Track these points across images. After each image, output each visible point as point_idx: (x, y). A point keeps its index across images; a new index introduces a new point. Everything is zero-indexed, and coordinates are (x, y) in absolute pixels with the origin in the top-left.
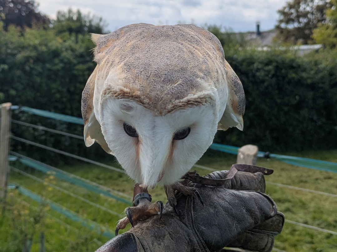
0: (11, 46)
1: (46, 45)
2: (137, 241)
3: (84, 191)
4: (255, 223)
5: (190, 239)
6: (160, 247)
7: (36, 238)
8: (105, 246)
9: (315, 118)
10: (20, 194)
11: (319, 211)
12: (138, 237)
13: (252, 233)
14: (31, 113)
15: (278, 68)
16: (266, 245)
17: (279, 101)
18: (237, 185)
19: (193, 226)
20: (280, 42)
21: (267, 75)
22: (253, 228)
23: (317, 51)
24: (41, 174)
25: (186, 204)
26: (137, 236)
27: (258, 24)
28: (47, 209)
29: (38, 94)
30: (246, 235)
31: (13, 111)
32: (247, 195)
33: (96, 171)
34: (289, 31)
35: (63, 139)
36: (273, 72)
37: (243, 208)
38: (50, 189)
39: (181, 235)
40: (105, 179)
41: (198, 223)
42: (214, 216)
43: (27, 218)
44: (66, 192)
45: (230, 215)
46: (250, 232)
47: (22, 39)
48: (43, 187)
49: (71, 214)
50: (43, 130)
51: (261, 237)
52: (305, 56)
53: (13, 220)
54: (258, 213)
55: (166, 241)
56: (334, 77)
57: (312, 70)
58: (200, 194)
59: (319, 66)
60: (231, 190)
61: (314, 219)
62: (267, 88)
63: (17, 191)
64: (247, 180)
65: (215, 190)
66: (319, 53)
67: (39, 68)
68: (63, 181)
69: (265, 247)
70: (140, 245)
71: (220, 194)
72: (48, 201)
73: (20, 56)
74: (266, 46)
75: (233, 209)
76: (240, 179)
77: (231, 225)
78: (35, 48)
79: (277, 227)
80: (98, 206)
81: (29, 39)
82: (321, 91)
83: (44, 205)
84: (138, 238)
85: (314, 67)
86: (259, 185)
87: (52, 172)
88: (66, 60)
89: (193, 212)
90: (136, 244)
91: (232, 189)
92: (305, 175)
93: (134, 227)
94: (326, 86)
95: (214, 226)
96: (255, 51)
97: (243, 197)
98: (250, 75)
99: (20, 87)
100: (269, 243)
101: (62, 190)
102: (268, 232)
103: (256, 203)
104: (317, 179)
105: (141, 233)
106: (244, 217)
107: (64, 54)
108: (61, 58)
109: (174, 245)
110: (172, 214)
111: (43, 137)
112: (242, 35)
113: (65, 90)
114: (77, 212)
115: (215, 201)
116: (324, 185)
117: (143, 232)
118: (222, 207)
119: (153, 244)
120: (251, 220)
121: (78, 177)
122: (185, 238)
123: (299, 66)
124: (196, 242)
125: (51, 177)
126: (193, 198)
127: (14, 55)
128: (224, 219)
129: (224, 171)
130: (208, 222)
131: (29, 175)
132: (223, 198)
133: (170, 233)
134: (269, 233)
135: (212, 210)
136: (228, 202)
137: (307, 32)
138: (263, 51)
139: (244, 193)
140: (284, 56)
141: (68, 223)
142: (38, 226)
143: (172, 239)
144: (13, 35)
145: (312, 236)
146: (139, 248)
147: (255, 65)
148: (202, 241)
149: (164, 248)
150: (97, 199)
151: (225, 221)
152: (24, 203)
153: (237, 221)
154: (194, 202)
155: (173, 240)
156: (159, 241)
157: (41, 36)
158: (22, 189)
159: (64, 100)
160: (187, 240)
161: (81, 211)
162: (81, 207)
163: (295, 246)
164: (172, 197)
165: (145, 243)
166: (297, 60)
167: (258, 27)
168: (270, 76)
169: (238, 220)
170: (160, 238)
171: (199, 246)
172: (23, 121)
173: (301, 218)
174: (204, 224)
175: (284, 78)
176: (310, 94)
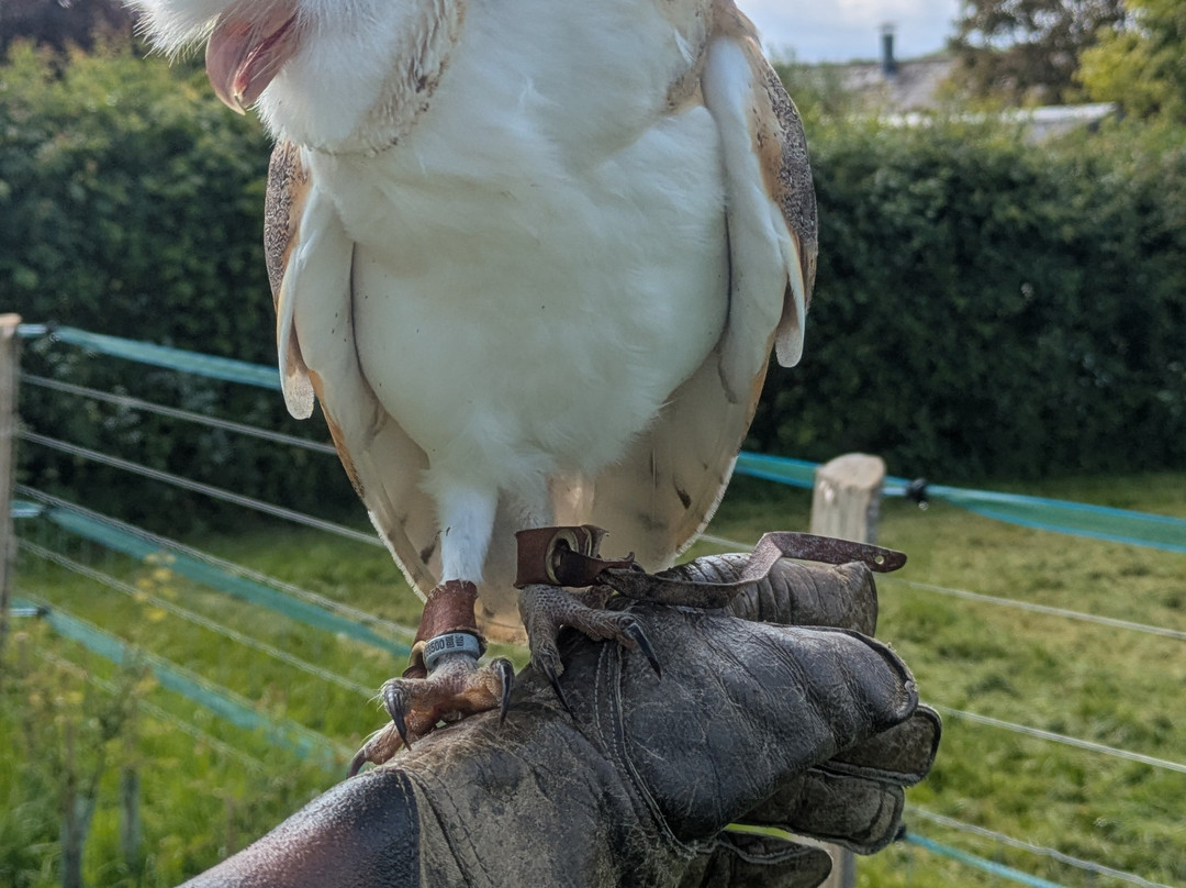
0: (18, 115)
1: (142, 112)
2: (418, 798)
3: (278, 623)
4: (838, 741)
5: (606, 795)
6: (501, 822)
7: (108, 789)
8: (303, 813)
9: (1088, 361)
10: (54, 636)
11: (1104, 688)
12: (421, 786)
13: (826, 776)
14: (90, 351)
15: (956, 186)
16: (874, 821)
17: (961, 303)
18: (777, 605)
19: (620, 749)
20: (965, 95)
21: (920, 212)
22: (832, 759)
23: (1094, 127)
24: (127, 565)
25: (598, 672)
26: (420, 782)
27: (888, 32)
28: (147, 685)
29: (117, 285)
30: (806, 783)
31: (28, 341)
32: (811, 643)
33: (321, 553)
34: (995, 59)
35: (205, 441)
36: (940, 202)
37: (798, 689)
38: (157, 616)
39: (575, 780)
40: (352, 581)
41: (637, 738)
42: (695, 715)
43: (77, 718)
44: (213, 626)
45: (752, 712)
46: (821, 771)
47: (58, 90)
48: (135, 611)
49: (233, 703)
50: (133, 410)
51: (858, 790)
52: (1053, 144)
53: (28, 726)
54: (849, 707)
55: (523, 801)
56: (1154, 216)
57: (1078, 192)
58: (647, 636)
59: (1104, 179)
60: (755, 623)
61: (1086, 713)
62: (919, 257)
63: (42, 626)
64: (813, 587)
65: (701, 623)
66: (1102, 133)
67: (118, 192)
68: (205, 588)
69: (871, 826)
70: (431, 812)
71: (717, 637)
72: (151, 658)
73: (51, 152)
74: (916, 109)
75: (762, 691)
76: (788, 584)
77: (753, 747)
78: (103, 120)
79: (913, 756)
80: (327, 675)
81: (83, 88)
82: (1111, 265)
83: (135, 672)
84: (424, 790)
85: (1083, 184)
86: (855, 607)
87: (163, 557)
88: (212, 164)
89: (620, 700)
90: (416, 810)
91: (760, 619)
92: (1055, 560)
93: (410, 749)
94: (1128, 250)
95: (694, 750)
96: (878, 128)
97: (799, 649)
98: (860, 211)
99: (53, 259)
100: (885, 811)
101: (199, 619)
102: (882, 772)
103: (844, 673)
104: (1096, 576)
105: (434, 771)
106: (802, 720)
107: (206, 142)
108: (195, 155)
109: (552, 814)
110: (546, 704)
111: (135, 436)
112: (830, 71)
113: (210, 268)
114: (255, 695)
115: (699, 663)
116: (1120, 596)
117: (442, 766)
118: (725, 682)
119: (474, 811)
120: (824, 732)
121: (259, 576)
122: (591, 790)
123: (1032, 180)
124: (629, 804)
125: (162, 575)
126: (624, 648)
127: (30, 147)
128: (729, 726)
129: (733, 556)
130: (673, 735)
131: (84, 569)
132: (729, 651)
133: (538, 770)
134: (884, 776)
135: (687, 695)
136: (745, 667)
137: (1059, 59)
138: (906, 129)
139: (804, 637)
140: (981, 144)
141: (220, 737)
142: (114, 746)
143: (544, 791)
144: (26, 75)
145: (1079, 776)
146: (424, 823)
147: (879, 177)
148: (651, 804)
149: (514, 824)
150: (326, 652)
151: (732, 732)
152: (63, 665)
153: (776, 733)
154: (625, 665)
155: (546, 795)
156: (499, 798)
157: (125, 79)
158: (61, 618)
159: (209, 302)
160: (596, 796)
161: (267, 692)
162: (268, 679)
163: (1019, 809)
164: (545, 646)
165: (447, 807)
166: (1026, 158)
167: (888, 42)
168: (930, 214)
169: (777, 730)
170: (500, 786)
171: (641, 818)
172: (64, 379)
173: (1041, 712)
174: (660, 743)
175: (979, 221)
176: (1071, 279)
